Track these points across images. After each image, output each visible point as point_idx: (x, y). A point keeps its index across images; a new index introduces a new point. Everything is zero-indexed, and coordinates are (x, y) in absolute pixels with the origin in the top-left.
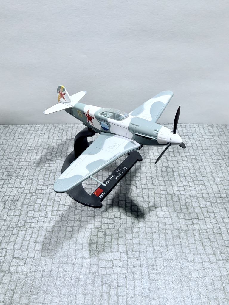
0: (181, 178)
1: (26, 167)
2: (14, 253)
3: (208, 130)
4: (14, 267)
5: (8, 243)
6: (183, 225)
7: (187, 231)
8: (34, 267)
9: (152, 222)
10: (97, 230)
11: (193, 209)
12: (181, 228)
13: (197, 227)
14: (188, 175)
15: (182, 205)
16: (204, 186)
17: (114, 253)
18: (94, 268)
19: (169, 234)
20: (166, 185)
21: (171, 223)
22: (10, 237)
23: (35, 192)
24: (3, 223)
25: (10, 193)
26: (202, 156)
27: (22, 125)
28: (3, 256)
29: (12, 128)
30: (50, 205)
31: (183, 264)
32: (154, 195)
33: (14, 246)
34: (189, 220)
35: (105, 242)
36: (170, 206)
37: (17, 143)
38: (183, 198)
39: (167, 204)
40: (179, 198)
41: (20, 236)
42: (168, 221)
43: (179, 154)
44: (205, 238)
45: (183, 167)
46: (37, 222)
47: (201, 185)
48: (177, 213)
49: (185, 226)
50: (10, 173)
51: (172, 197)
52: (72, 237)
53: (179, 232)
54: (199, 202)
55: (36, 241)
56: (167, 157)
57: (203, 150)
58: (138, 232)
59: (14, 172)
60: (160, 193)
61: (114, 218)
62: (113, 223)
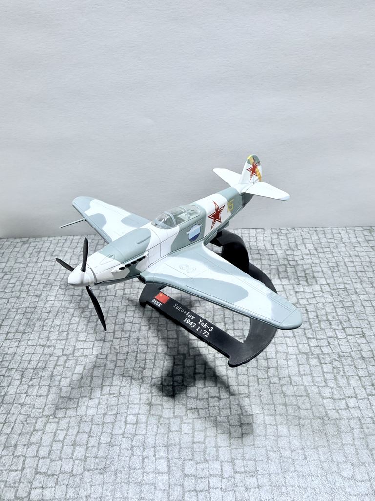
0: (321, 323)
1: (58, 310)
2: (38, 464)
3: (363, 238)
4: (37, 490)
5: (28, 445)
6: (330, 410)
7: (338, 421)
8: (73, 490)
9: (275, 405)
10: (179, 420)
11: (346, 380)
12: (327, 415)
13: (356, 413)
14: (334, 317)
15: (327, 373)
16: (363, 337)
17: (210, 462)
18: (176, 492)
19: (306, 427)
20: (297, 336)
21: (309, 407)
22: (31, 435)
23: (72, 353)
24: (18, 410)
25: (30, 355)
26: (356, 283)
27: (51, 239)
28: (20, 470)
29: (35, 243)
30: (98, 377)
31: (335, 484)
32: (276, 356)
33: (37, 451)
34: (340, 399)
35: (193, 443)
36: (305, 375)
37: (42, 268)
38: (328, 359)
39: (299, 372)
40: (319, 359)
41: (47, 433)
42: (304, 403)
43: (316, 281)
44: (371, 433)
45: (323, 304)
46: (77, 407)
47: (359, 336)
48: (319, 386)
49: (334, 411)
50: (32, 321)
51: (307, 359)
52: (136, 435)
53: (324, 423)
54: (355, 367)
55: (75, 441)
56: (295, 286)
57: (356, 272)
59: (37, 319)
60: (286, 351)
61: (208, 399)
62: (206, 408)
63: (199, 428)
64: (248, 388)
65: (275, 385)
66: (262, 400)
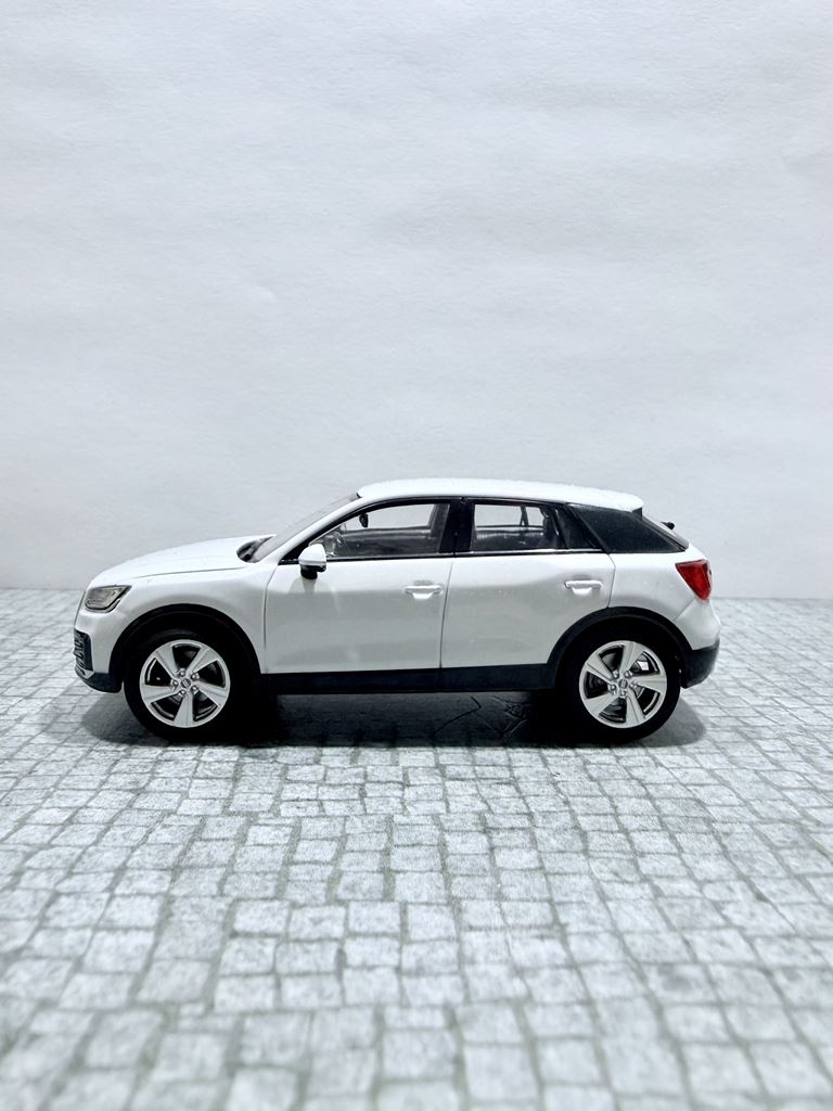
6: (815, 808)
9: (611, 798)
10: (241, 820)
12: (806, 816)
17: (353, 906)
21: (735, 801)
35: (289, 862)
42: (713, 795)
48: (756, 772)
53: (802, 830)
58: (522, 829)
61: (363, 785)
62: (354, 800)
63: (317, 835)
64: (510, 770)
65: (603, 767)
66: (562, 788)
